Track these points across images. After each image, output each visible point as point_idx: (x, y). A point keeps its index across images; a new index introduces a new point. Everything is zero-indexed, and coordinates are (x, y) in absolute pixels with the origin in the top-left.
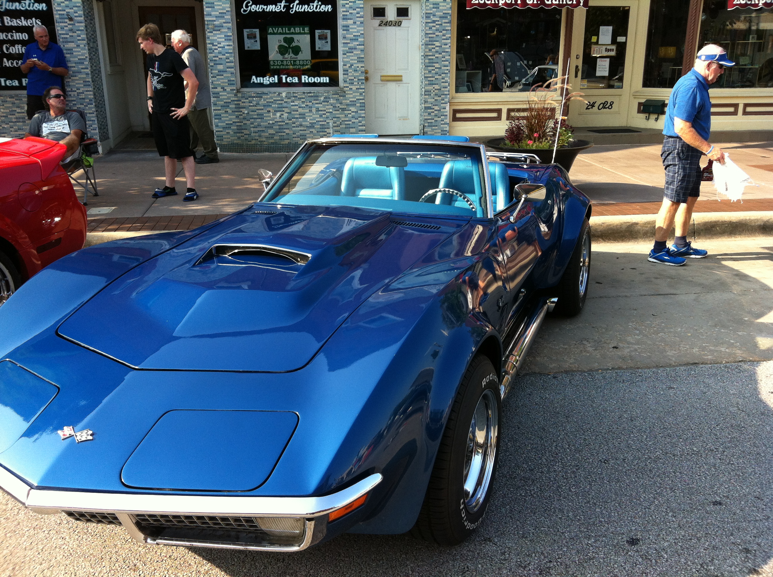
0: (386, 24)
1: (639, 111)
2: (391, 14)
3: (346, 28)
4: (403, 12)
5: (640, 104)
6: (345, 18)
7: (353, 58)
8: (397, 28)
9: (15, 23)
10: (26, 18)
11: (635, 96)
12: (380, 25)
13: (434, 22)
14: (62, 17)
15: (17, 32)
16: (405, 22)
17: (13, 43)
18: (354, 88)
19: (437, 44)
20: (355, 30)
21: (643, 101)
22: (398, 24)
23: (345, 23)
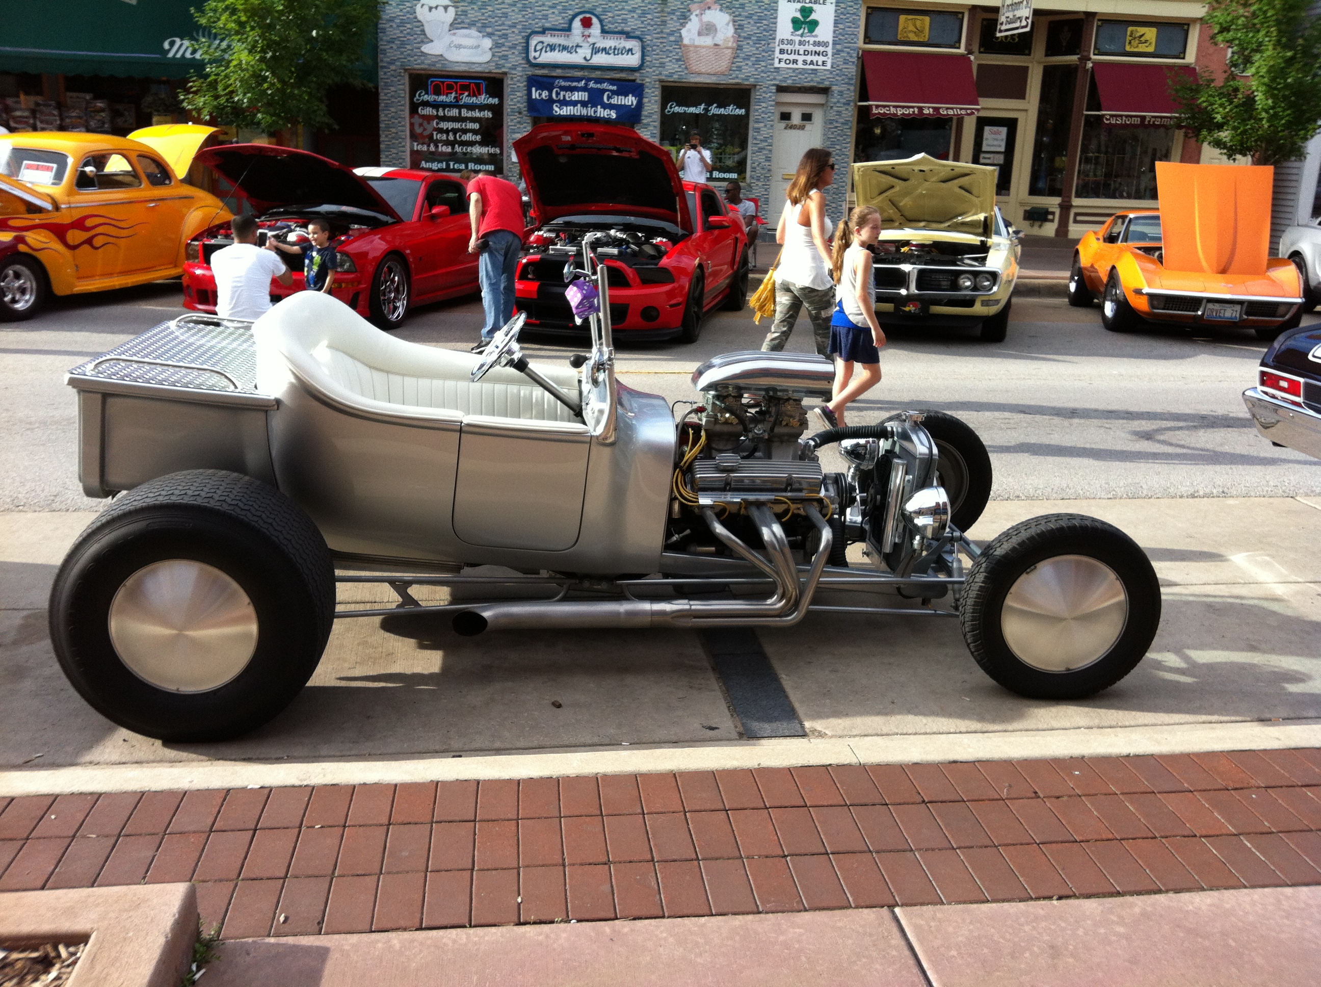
0: (791, 128)
1: (1025, 218)
2: (796, 119)
3: (758, 130)
4: (807, 117)
5: (1026, 211)
6: (757, 121)
7: (761, 157)
8: (801, 132)
9: (470, 114)
10: (480, 111)
11: (1022, 204)
12: (785, 128)
13: (836, 127)
14: (513, 111)
15: (471, 122)
16: (808, 126)
17: (465, 131)
18: (760, 184)
19: (838, 147)
20: (765, 132)
21: (1028, 208)
22: (802, 128)
23: (756, 125)
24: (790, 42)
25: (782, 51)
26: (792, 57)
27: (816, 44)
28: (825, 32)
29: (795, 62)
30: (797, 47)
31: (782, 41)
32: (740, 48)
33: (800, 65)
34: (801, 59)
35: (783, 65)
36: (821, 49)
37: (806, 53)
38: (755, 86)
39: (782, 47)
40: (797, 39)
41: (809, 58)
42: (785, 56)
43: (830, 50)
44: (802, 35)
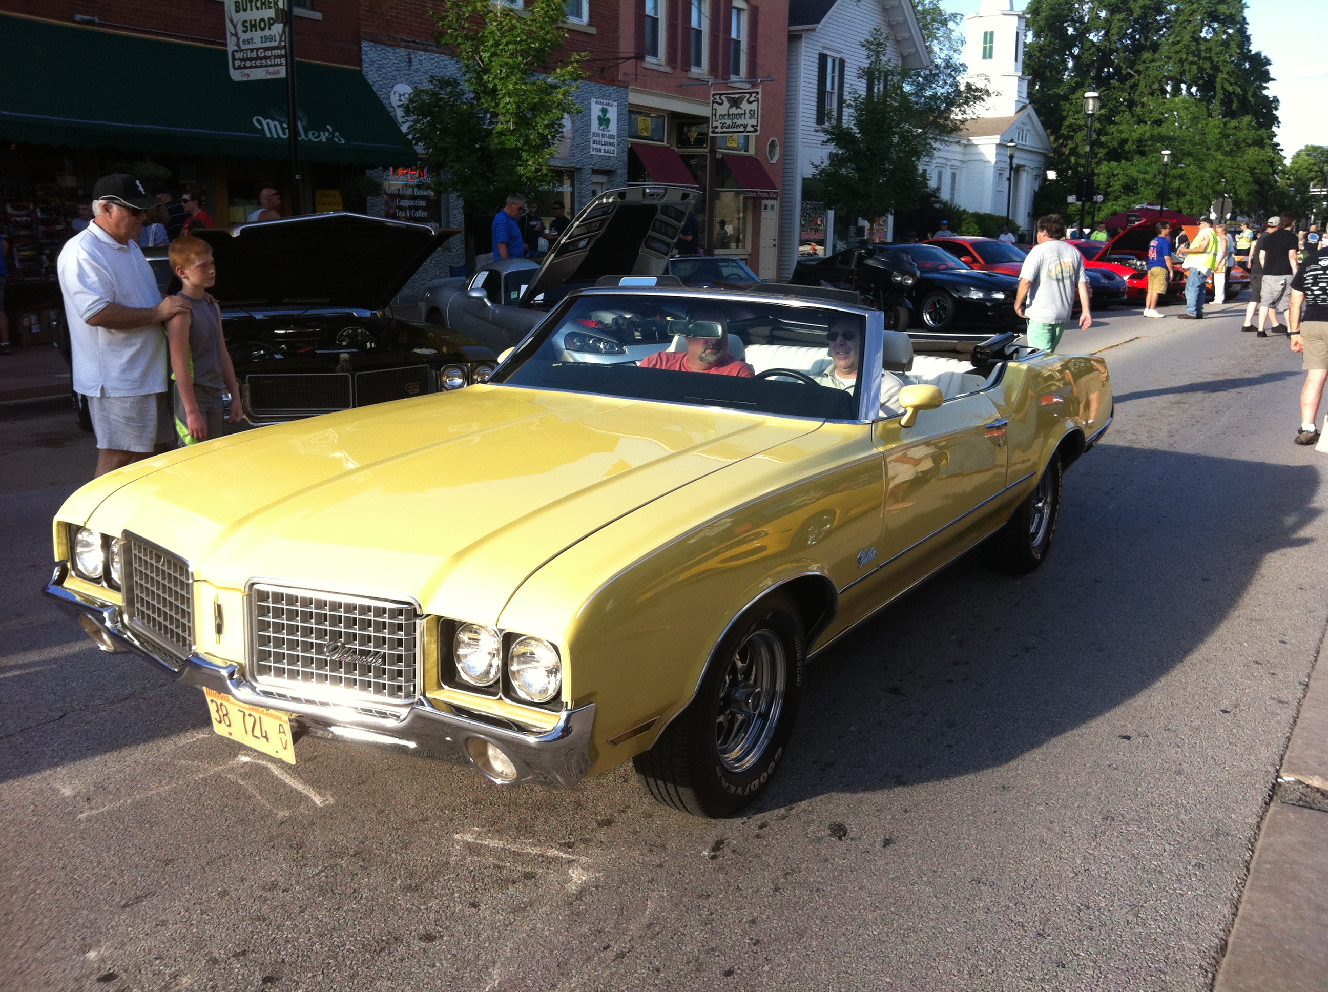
15: (420, 200)
24: (598, 135)
25: (594, 142)
26: (599, 147)
27: (611, 137)
28: (613, 128)
29: (600, 150)
30: (601, 139)
31: (594, 134)
32: (574, 139)
33: (603, 154)
34: (603, 147)
35: (594, 153)
36: (611, 141)
37: (606, 144)
38: (580, 169)
39: (594, 138)
40: (601, 132)
41: (607, 147)
42: (595, 146)
43: (615, 141)
44: (603, 130)
